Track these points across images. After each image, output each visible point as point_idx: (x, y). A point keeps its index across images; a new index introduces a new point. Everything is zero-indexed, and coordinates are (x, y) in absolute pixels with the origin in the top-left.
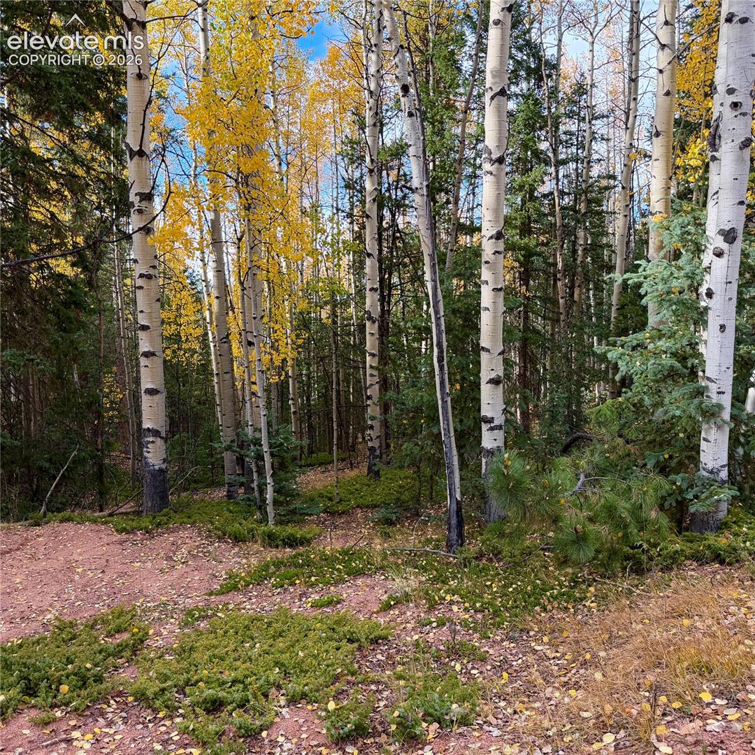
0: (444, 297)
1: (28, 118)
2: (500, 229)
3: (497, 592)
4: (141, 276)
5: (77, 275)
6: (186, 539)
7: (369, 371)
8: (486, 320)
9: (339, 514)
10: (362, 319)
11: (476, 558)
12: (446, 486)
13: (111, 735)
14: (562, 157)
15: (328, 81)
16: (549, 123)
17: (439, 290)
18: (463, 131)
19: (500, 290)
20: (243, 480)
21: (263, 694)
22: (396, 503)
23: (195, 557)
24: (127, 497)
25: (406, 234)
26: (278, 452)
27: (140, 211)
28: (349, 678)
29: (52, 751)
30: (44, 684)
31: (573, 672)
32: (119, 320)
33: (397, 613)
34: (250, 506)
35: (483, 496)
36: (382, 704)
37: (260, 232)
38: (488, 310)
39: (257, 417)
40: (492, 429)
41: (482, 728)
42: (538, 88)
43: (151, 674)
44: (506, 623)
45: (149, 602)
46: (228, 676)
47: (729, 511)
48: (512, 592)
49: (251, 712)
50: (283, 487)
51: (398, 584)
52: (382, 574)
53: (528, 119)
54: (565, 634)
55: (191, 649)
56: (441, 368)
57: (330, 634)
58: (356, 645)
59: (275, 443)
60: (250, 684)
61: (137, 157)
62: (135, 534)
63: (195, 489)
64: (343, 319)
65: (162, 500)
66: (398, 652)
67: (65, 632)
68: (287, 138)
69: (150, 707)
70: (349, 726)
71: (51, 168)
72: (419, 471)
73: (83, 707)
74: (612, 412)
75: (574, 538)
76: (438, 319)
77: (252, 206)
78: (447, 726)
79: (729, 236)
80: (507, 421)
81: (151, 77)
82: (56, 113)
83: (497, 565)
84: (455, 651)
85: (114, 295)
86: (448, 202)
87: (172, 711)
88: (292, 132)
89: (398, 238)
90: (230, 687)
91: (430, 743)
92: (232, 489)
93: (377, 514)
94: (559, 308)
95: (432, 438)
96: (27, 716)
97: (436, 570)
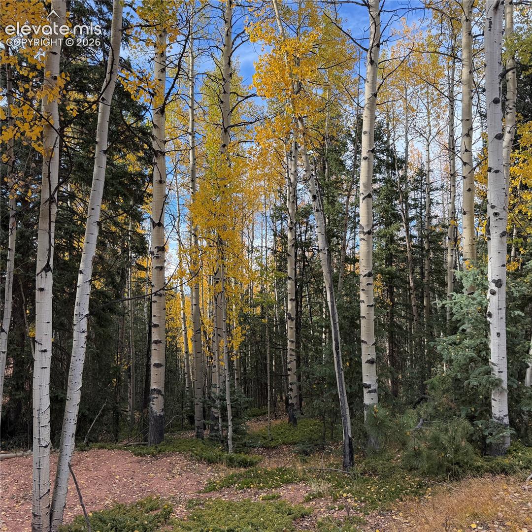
2: (370, 271)
3: (374, 492)
4: (156, 295)
6: (178, 461)
7: (289, 353)
8: (363, 322)
9: (272, 448)
11: (362, 474)
12: (342, 428)
17: (335, 307)
19: (372, 306)
22: (310, 441)
23: (186, 471)
26: (235, 405)
27: (157, 257)
30: (125, 530)
33: (314, 503)
34: (216, 440)
35: (366, 436)
38: (365, 318)
40: (370, 392)
42: (394, 175)
44: (379, 507)
45: (163, 496)
46: (224, 528)
47: (512, 444)
48: (382, 492)
50: (238, 428)
51: (314, 488)
52: (304, 483)
54: (412, 511)
56: (338, 353)
57: (277, 510)
58: (293, 515)
59: (233, 399)
61: (157, 226)
62: (146, 457)
65: (160, 436)
72: (324, 420)
74: (439, 382)
75: (414, 453)
76: (335, 324)
79: (498, 283)
80: (379, 387)
83: (374, 478)
84: (349, 521)
86: (338, 243)
89: (306, 265)
92: (199, 431)
93: (296, 448)
95: (333, 397)
97: (337, 481)
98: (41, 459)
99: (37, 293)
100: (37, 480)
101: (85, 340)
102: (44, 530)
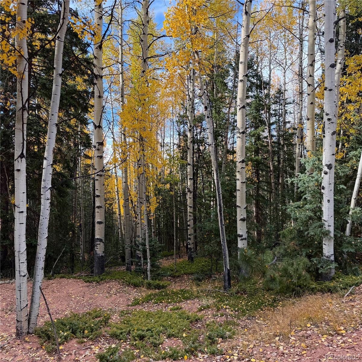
2: (243, 159)
3: (244, 305)
4: (98, 175)
6: (114, 286)
7: (188, 214)
8: (238, 194)
9: (177, 277)
11: (236, 293)
12: (223, 264)
17: (219, 183)
19: (244, 182)
21: (158, 334)
22: (202, 272)
23: (119, 292)
25: (204, 154)
26: (152, 249)
27: (98, 150)
28: (188, 331)
29: (86, 351)
30: (78, 330)
33: (204, 312)
34: (140, 272)
35: (239, 268)
38: (240, 190)
40: (242, 240)
42: (261, 93)
44: (247, 314)
47: (335, 273)
48: (250, 305)
50: (154, 264)
51: (204, 302)
52: (197, 299)
54: (269, 317)
56: (221, 214)
57: (180, 317)
58: (190, 320)
59: (151, 245)
61: (98, 128)
62: (93, 283)
65: (102, 270)
69: (117, 339)
72: (211, 258)
73: (93, 338)
74: (288, 233)
75: (270, 279)
76: (219, 195)
78: (225, 339)
79: (329, 167)
80: (248, 236)
83: (244, 296)
84: (228, 323)
87: (125, 340)
89: (201, 156)
90: (146, 332)
91: (219, 344)
92: (128, 266)
93: (195, 276)
94: (272, 187)
95: (217, 243)
96: (75, 341)
97: (220, 298)
98: (21, 284)
99: (15, 172)
100: (19, 298)
101: (50, 205)
102: (24, 331)
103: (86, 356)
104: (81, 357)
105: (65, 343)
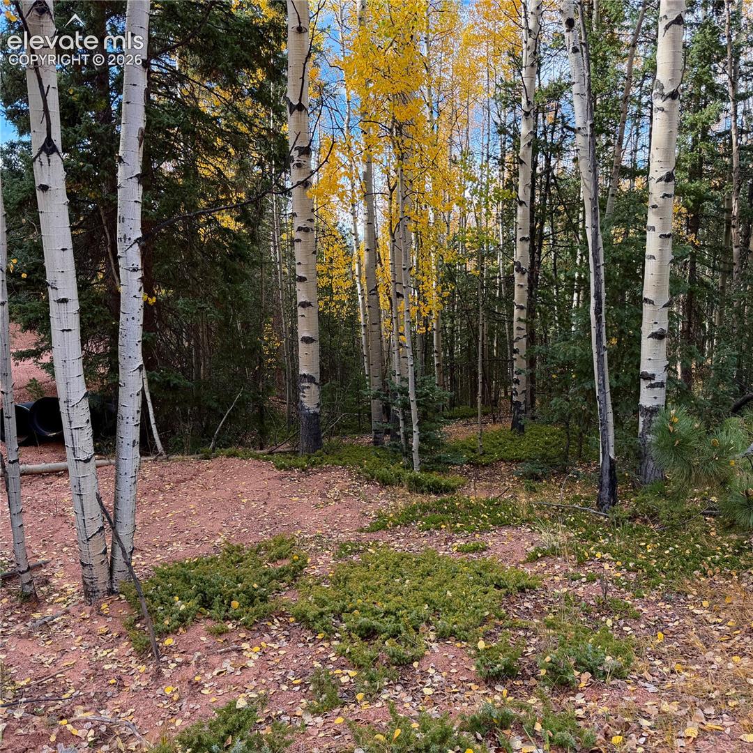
0: (604, 245)
1: (197, 78)
2: (670, 170)
3: (651, 553)
4: (300, 229)
5: (239, 230)
6: (338, 479)
7: (516, 325)
8: (650, 267)
9: (483, 466)
10: (510, 271)
11: (630, 519)
12: (598, 443)
13: (275, 650)
14: (742, 90)
15: (483, 23)
16: (729, 53)
17: (600, 237)
18: (630, 66)
19: (669, 236)
20: (390, 427)
21: (413, 627)
22: (543, 458)
23: (346, 496)
24: (283, 438)
25: (561, 180)
26: (425, 403)
27: (299, 166)
28: (497, 621)
29: (225, 658)
30: (217, 599)
31: (737, 638)
32: (276, 273)
33: (544, 565)
34: (395, 452)
36: (530, 650)
37: (411, 182)
38: (654, 258)
39: (404, 368)
40: (652, 386)
41: (636, 683)
42: (717, 15)
43: (310, 598)
44: (661, 585)
45: (306, 534)
46: (381, 607)
48: (668, 555)
49: (403, 643)
50: (428, 436)
51: (545, 538)
52: (528, 527)
53: (704, 50)
54: (728, 601)
55: (346, 579)
56: (599, 320)
57: (477, 577)
58: (504, 591)
59: (421, 393)
60: (402, 616)
61: (296, 111)
62: (293, 472)
63: (344, 434)
64: (490, 271)
65: (316, 442)
66: (546, 602)
67: (234, 555)
68: (439, 85)
69: (309, 628)
70: (498, 666)
71: (218, 126)
72: (568, 428)
73: (251, 622)
75: (744, 501)
76: (597, 268)
77: (405, 156)
78: (600, 676)
80: (669, 378)
81: (311, 31)
82: (222, 72)
83: (652, 527)
84: (606, 607)
85: (272, 249)
86: (609, 144)
87: (329, 634)
88: (444, 78)
89: (552, 184)
90: (383, 617)
91: (582, 691)
92: (378, 436)
93: (521, 469)
94: (732, 258)
95: (585, 394)
96: (204, 625)
97: (586, 528)
98: (81, 479)
99: (39, 193)
100: (80, 512)
101: (140, 285)
102: (99, 587)
103: (222, 672)
104: (209, 676)
105: (181, 630)
